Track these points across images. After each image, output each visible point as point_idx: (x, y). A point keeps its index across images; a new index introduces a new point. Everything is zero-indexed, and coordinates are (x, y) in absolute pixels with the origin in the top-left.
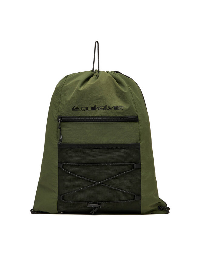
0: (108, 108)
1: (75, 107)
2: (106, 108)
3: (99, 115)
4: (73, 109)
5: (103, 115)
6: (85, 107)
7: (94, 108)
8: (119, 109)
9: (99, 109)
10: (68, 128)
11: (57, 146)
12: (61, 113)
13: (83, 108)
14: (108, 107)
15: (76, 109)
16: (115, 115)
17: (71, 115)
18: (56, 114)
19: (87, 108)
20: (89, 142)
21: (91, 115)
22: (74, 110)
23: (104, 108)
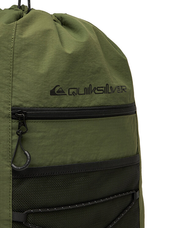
0: (110, 91)
1: (57, 89)
2: (107, 89)
3: (97, 104)
4: (53, 93)
5: (102, 105)
6: (76, 87)
7: (88, 91)
8: (122, 92)
9: (96, 91)
10: (39, 132)
11: (9, 175)
12: (20, 100)
13: (71, 91)
14: (109, 88)
15: (58, 92)
16: (117, 104)
17: (46, 105)
18: (6, 102)
19: (78, 90)
20: (80, 160)
21: (85, 105)
22: (55, 94)
23: (103, 89)
